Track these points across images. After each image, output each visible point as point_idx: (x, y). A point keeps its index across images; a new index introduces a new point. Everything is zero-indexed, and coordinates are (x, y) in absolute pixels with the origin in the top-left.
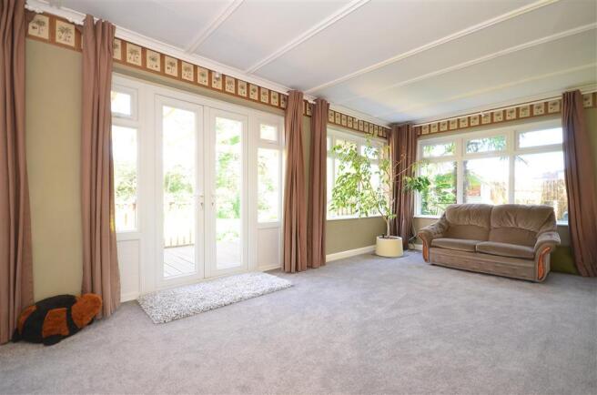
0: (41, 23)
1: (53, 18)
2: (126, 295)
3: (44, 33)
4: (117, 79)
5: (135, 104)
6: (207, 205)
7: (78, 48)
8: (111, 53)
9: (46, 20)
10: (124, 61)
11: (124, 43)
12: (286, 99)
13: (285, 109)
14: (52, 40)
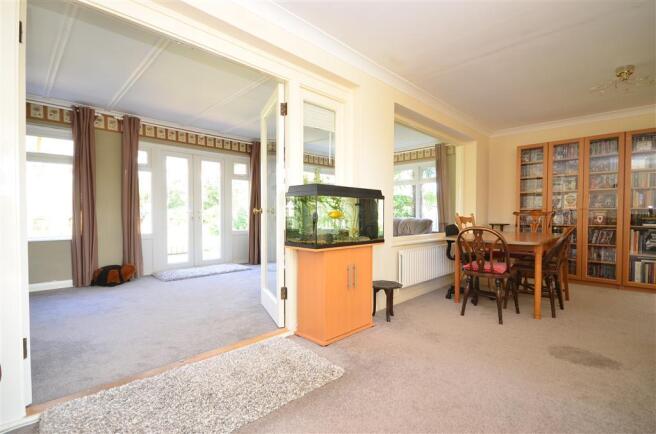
0: (100, 120)
1: (106, 116)
2: (147, 271)
3: (101, 125)
4: (141, 144)
5: (150, 158)
6: (196, 219)
7: (120, 131)
8: (138, 131)
9: (103, 118)
10: (144, 135)
11: (144, 125)
12: (251, 147)
13: (250, 154)
14: (106, 129)
